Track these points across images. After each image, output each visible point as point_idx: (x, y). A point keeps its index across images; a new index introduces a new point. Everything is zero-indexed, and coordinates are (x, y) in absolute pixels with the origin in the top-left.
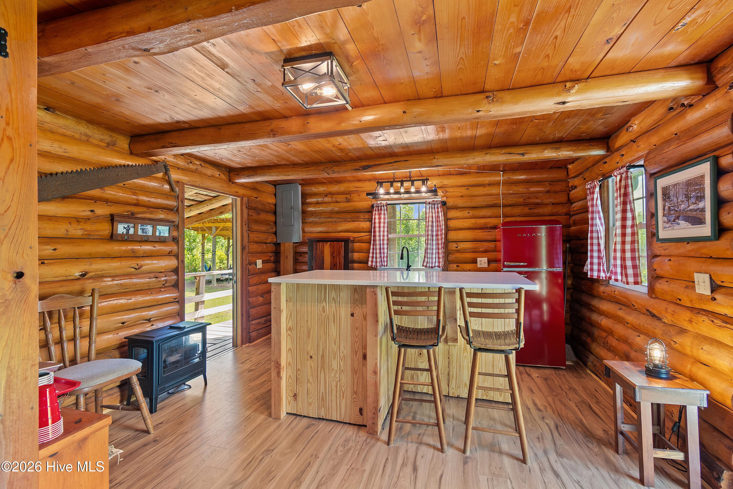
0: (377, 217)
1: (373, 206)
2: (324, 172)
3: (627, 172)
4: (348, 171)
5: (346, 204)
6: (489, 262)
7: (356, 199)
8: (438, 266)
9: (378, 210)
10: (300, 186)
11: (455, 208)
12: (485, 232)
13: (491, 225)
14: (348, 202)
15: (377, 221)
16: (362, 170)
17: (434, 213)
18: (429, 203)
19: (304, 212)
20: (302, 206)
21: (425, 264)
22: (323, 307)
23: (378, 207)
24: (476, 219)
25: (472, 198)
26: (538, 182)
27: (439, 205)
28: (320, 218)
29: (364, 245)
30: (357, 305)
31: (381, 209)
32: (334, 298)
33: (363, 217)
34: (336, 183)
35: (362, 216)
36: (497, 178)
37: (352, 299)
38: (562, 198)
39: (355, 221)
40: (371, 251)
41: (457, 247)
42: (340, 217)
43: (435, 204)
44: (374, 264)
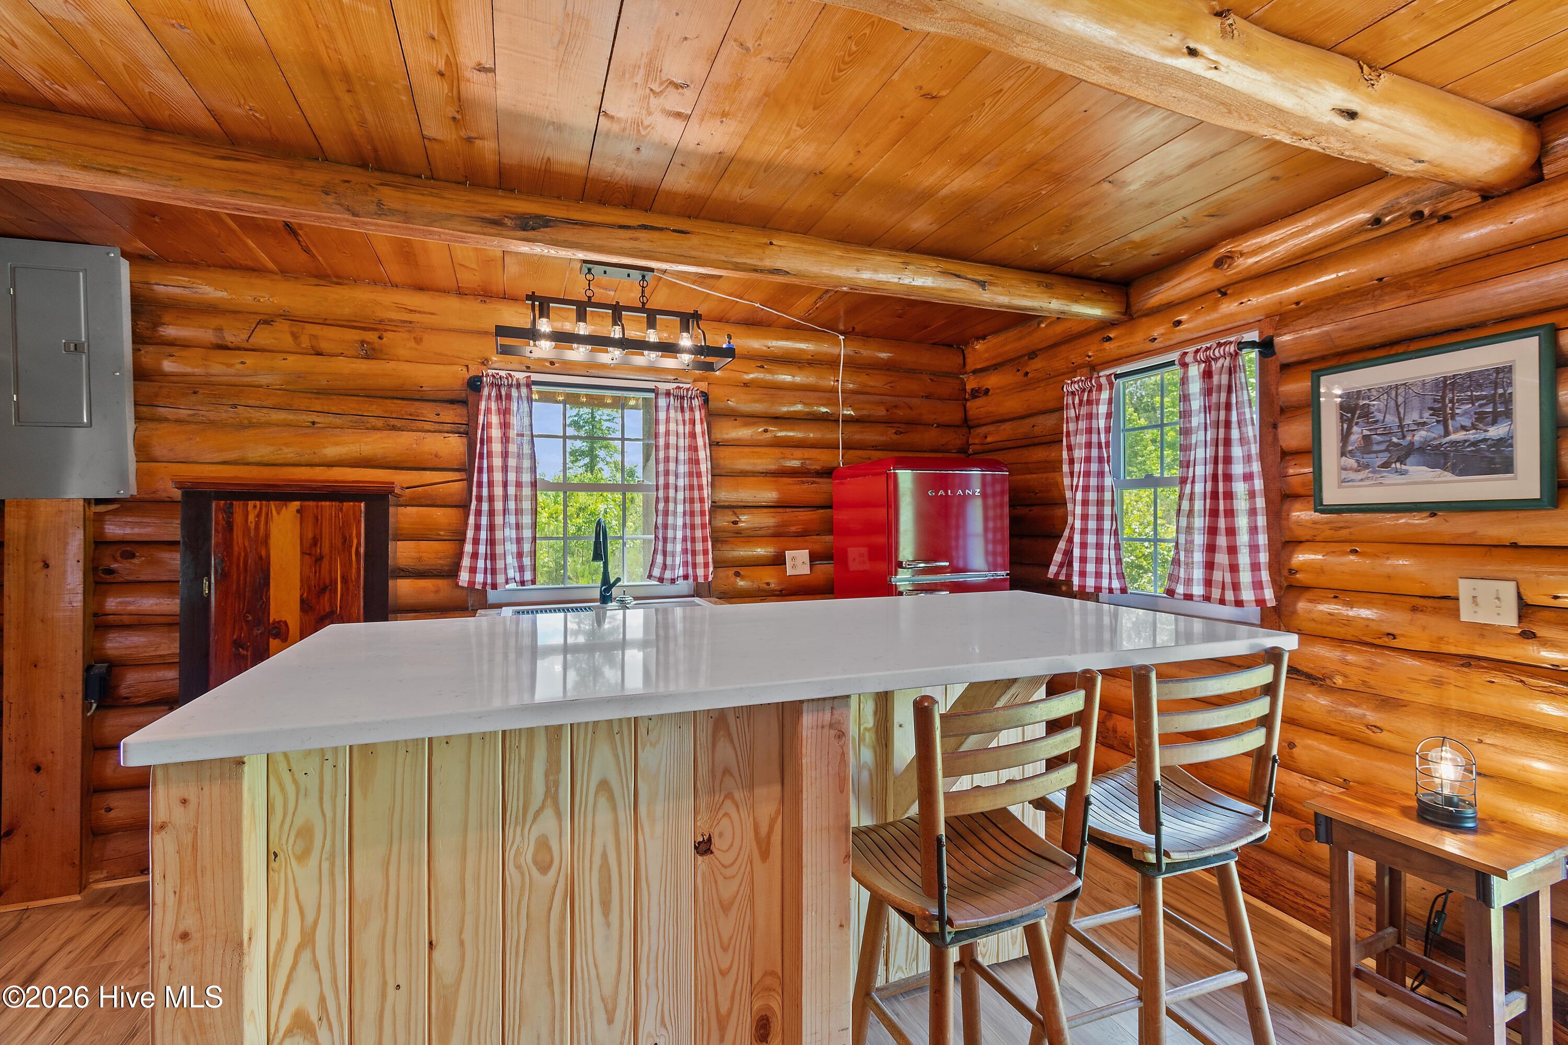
0: (495, 419)
1: (475, 384)
2: (330, 199)
3: (1235, 356)
4: (450, 217)
5: (363, 366)
6: (814, 558)
7: (402, 352)
8: (686, 577)
9: (499, 397)
10: (125, 267)
11: (734, 415)
12: (803, 483)
13: (817, 466)
14: (367, 357)
15: (496, 433)
16: (513, 229)
17: (681, 422)
18: (668, 394)
19: (141, 374)
20: (136, 351)
21: (657, 572)
22: (543, 844)
23: (499, 387)
24: (782, 450)
25: (773, 392)
26: (911, 372)
27: (696, 403)
28: (235, 406)
29: (442, 516)
30: (729, 796)
31: (509, 397)
32: (604, 785)
33: (433, 417)
34: (315, 281)
35: (428, 411)
36: (834, 350)
37: (703, 770)
38: (951, 413)
39: (399, 429)
40: (470, 534)
41: (735, 523)
42: (334, 410)
43: (682, 398)
44: (480, 578)
